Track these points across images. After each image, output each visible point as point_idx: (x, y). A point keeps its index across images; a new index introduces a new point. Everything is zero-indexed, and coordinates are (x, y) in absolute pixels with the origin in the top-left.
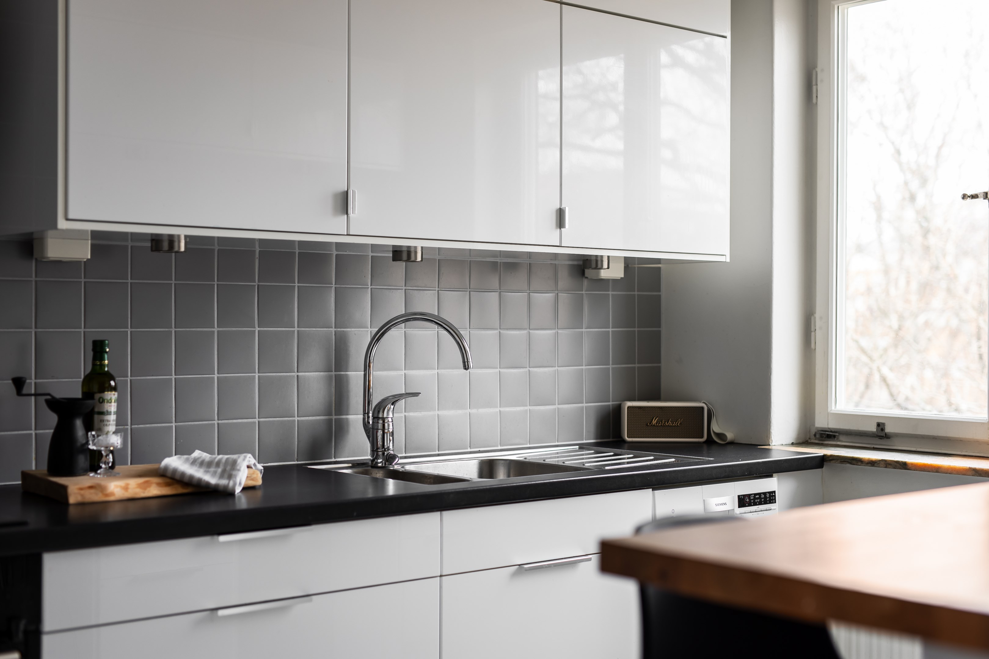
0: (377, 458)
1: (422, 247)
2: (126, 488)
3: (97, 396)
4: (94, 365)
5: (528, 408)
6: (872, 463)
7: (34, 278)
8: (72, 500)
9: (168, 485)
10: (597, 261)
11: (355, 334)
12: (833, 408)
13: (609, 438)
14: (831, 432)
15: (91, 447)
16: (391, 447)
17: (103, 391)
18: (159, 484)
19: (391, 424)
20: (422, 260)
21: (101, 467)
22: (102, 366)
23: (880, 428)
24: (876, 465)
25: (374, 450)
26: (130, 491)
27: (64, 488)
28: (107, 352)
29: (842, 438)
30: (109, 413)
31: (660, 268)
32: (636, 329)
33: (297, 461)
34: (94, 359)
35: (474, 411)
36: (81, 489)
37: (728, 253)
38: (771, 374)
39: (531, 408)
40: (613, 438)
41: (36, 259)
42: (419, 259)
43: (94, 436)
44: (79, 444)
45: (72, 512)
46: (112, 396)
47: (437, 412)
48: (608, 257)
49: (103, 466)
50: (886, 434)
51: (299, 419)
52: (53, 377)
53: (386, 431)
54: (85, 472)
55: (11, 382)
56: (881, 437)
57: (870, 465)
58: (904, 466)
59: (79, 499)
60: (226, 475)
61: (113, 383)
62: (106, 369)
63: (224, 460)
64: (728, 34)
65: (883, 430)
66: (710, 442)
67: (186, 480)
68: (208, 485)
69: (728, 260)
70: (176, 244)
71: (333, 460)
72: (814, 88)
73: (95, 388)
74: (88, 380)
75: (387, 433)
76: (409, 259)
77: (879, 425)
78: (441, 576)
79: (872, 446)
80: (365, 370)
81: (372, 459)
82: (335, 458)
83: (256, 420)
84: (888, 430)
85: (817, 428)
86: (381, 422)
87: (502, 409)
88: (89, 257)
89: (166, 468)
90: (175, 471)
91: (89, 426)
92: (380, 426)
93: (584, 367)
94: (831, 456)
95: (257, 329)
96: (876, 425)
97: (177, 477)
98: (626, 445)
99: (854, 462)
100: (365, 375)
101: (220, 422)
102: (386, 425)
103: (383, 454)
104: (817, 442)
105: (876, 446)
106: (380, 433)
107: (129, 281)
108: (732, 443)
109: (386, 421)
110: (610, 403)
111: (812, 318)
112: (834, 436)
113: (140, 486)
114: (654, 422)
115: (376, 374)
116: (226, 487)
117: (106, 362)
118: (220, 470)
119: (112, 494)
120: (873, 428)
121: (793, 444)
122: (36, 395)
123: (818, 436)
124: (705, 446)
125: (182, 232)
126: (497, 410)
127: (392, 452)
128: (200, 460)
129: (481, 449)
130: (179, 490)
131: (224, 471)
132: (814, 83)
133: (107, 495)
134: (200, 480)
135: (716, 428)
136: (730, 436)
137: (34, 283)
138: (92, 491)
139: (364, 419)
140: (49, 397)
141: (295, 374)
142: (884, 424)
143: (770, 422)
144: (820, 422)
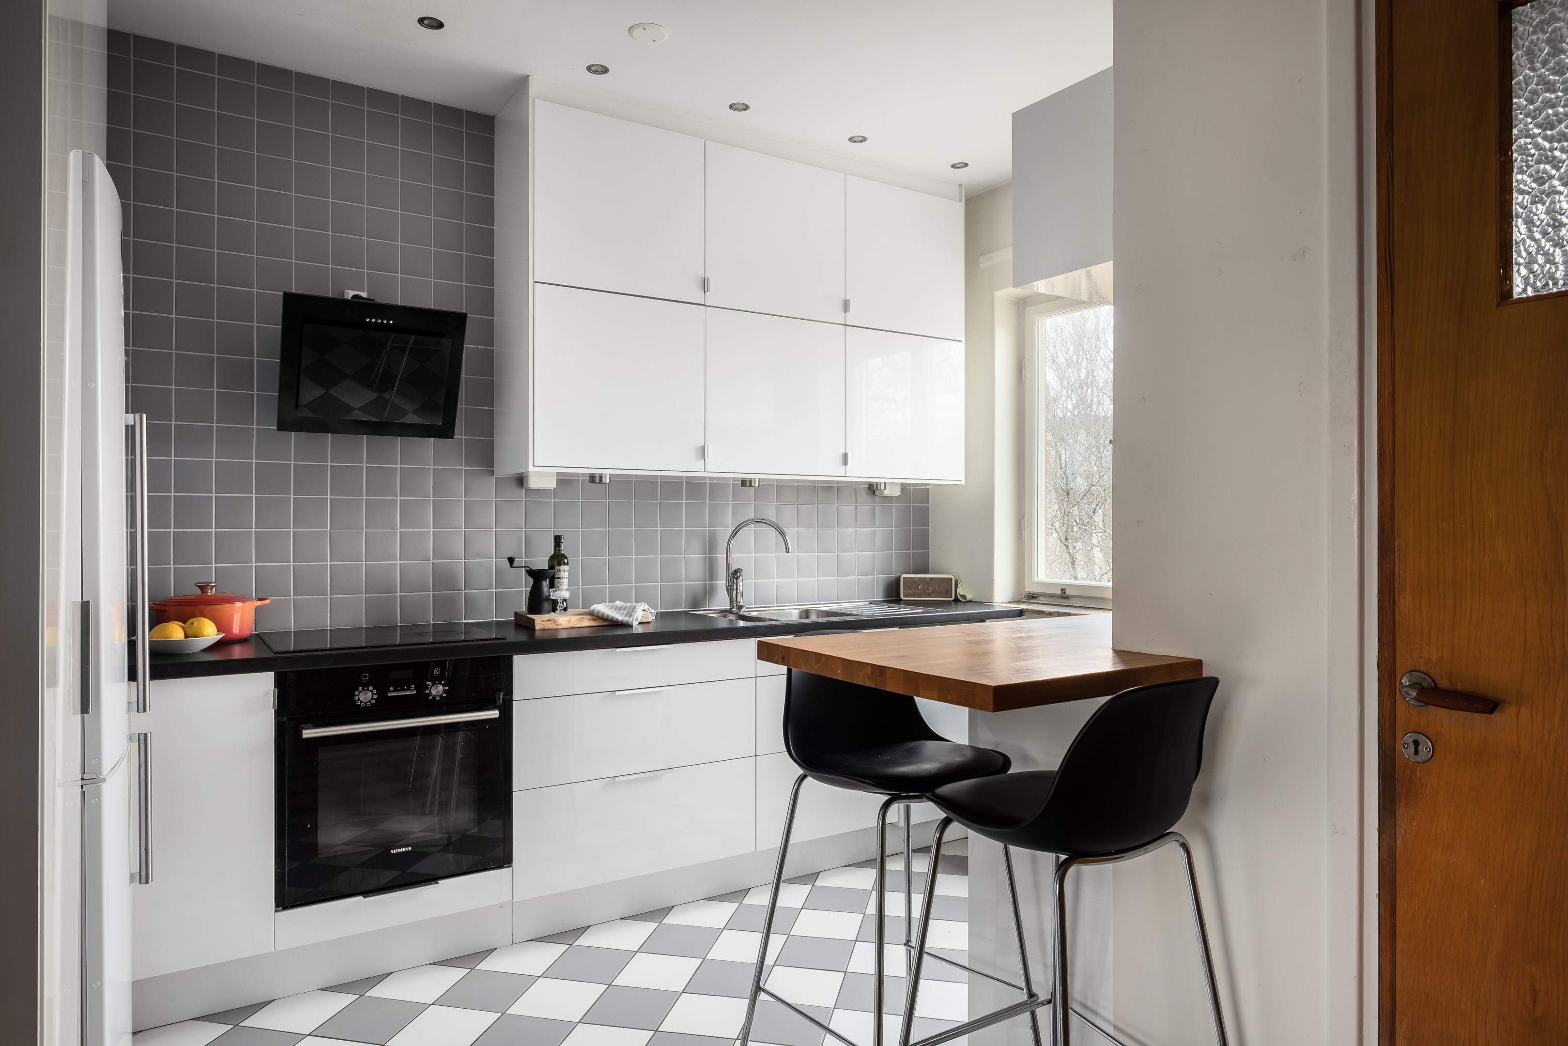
0: (733, 607)
1: (759, 479)
2: (569, 621)
3: (557, 568)
4: (555, 550)
5: (837, 578)
7: (524, 500)
8: (537, 628)
9: (594, 620)
10: (877, 485)
11: (720, 532)
12: (1036, 579)
13: (892, 597)
14: (1034, 594)
15: (552, 597)
16: (741, 601)
17: (560, 566)
18: (589, 619)
19: (741, 586)
20: (759, 486)
21: (558, 610)
22: (559, 550)
25: (731, 602)
26: (572, 623)
27: (533, 620)
28: (562, 543)
29: (1041, 598)
30: (563, 578)
31: (928, 488)
32: (912, 528)
33: (685, 609)
34: (555, 546)
35: (800, 579)
36: (543, 621)
37: (963, 479)
38: (994, 556)
39: (839, 578)
40: (895, 598)
41: (525, 489)
42: (757, 485)
43: (554, 591)
44: (544, 596)
45: (537, 634)
46: (565, 568)
47: (775, 580)
48: (885, 483)
49: (559, 609)
50: (1066, 596)
51: (686, 583)
52: (535, 557)
53: (738, 591)
54: (548, 612)
55: (507, 560)
56: (1064, 598)
59: (542, 627)
60: (628, 615)
61: (566, 560)
62: (562, 552)
63: (629, 606)
64: (963, 339)
65: (1064, 593)
66: (956, 600)
67: (605, 617)
68: (617, 620)
69: (963, 483)
70: (604, 479)
71: (708, 608)
72: (1023, 371)
73: (556, 563)
74: (552, 558)
76: (750, 485)
77: (1062, 590)
78: (756, 677)
79: (1059, 604)
80: (727, 554)
81: (729, 609)
83: (659, 584)
84: (1068, 593)
85: (1026, 592)
86: (735, 585)
87: (819, 578)
88: (555, 487)
89: (593, 611)
90: (598, 612)
91: (552, 585)
92: (735, 588)
93: (875, 552)
94: (1027, 609)
95: (659, 529)
96: (1060, 590)
97: (600, 615)
98: (902, 602)
99: (1040, 613)
100: (727, 557)
101: (636, 584)
102: (738, 587)
103: (737, 605)
104: (1025, 601)
105: (1060, 604)
106: (735, 592)
107: (581, 500)
108: (970, 601)
109: (738, 583)
110: (894, 575)
111: (1023, 520)
112: (1036, 597)
113: (577, 620)
114: (920, 587)
115: (732, 555)
116: (627, 622)
117: (562, 548)
118: (626, 612)
119: (561, 624)
120: (1059, 592)
121: (1009, 602)
122: (525, 567)
123: (1026, 597)
124: (953, 603)
125: (607, 472)
126: (816, 579)
127: (742, 604)
128: (616, 606)
129: (805, 603)
130: (602, 623)
131: (628, 612)
132: (1023, 368)
133: (558, 625)
134: (613, 618)
135: (961, 591)
136: (969, 597)
137: (524, 502)
138: (549, 622)
139: (726, 584)
140: (528, 569)
141: (684, 556)
142: (1065, 589)
143: (993, 588)
144: (1029, 589)
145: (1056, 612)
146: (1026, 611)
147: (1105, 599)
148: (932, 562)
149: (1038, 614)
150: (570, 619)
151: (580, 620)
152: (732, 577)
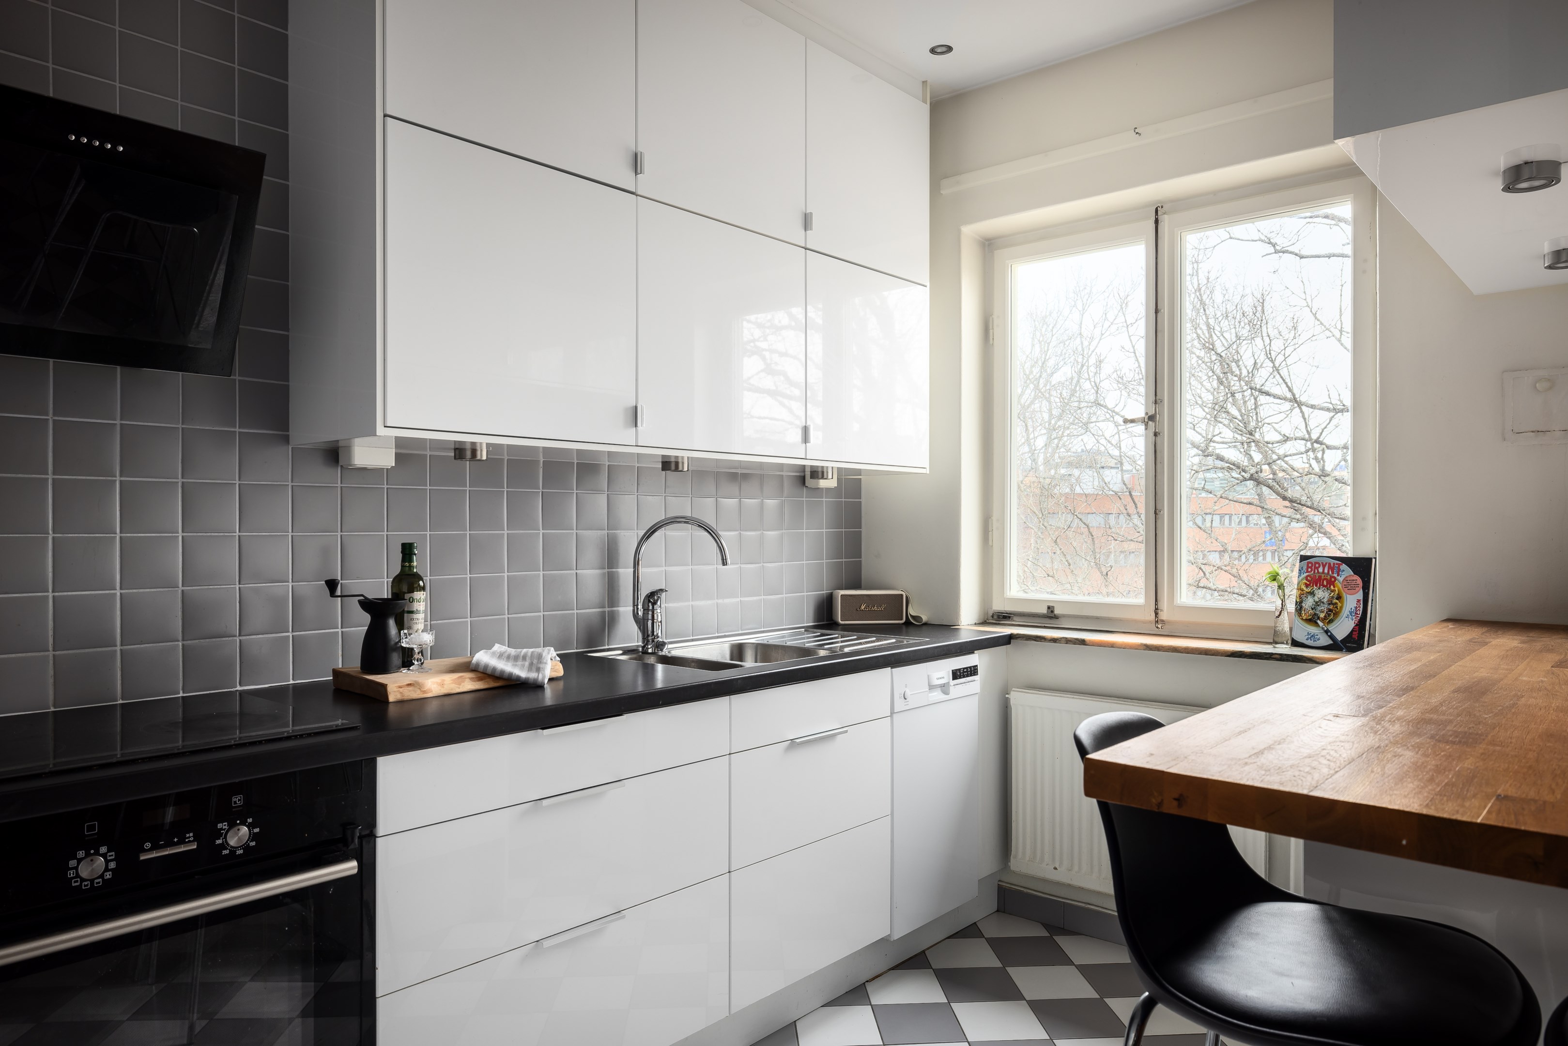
0: (647, 644)
1: (688, 457)
2: (442, 685)
3: (407, 596)
4: (403, 566)
5: (763, 597)
6: (1054, 640)
7: (339, 485)
8: (391, 699)
9: (480, 679)
10: (823, 472)
11: (624, 536)
12: (1008, 594)
13: (824, 621)
14: (1007, 613)
15: (404, 645)
16: (660, 634)
17: (413, 592)
18: (471, 679)
19: (659, 614)
20: (688, 470)
21: (414, 664)
22: (411, 567)
23: (1050, 610)
24: (1057, 641)
25: (645, 638)
26: (445, 686)
27: (384, 687)
28: (415, 554)
29: (1015, 618)
30: (418, 612)
31: (861, 479)
32: (843, 530)
33: (577, 649)
34: (403, 561)
35: (720, 601)
36: (400, 687)
37: (927, 466)
38: (960, 567)
39: (765, 597)
40: (827, 621)
41: (342, 466)
42: (686, 469)
43: (405, 634)
44: (393, 643)
45: (392, 711)
46: (419, 595)
47: (691, 603)
48: (832, 467)
49: (416, 663)
50: (1055, 615)
51: (578, 611)
52: (358, 578)
53: (655, 621)
54: (397, 669)
55: (324, 582)
56: (1051, 618)
57: (1052, 641)
58: (1083, 642)
59: (399, 697)
60: (534, 668)
61: (421, 583)
62: (415, 571)
63: (529, 654)
64: (928, 284)
65: (1052, 612)
66: (908, 623)
67: (497, 674)
68: (518, 678)
69: (928, 472)
70: (479, 453)
71: (607, 647)
72: (991, 331)
73: (405, 588)
74: (398, 581)
75: (656, 622)
76: (677, 469)
77: (1049, 608)
78: (730, 754)
79: (1043, 625)
80: (634, 567)
81: (642, 645)
82: (608, 646)
83: (541, 614)
84: (1056, 612)
85: (994, 610)
86: (650, 613)
87: (742, 599)
88: (394, 465)
89: (478, 664)
90: (486, 666)
91: (401, 626)
92: (650, 617)
93: (804, 562)
94: (1018, 634)
95: (541, 531)
96: (1047, 607)
97: (489, 671)
98: (840, 627)
99: (1038, 639)
100: (634, 572)
101: (509, 616)
102: (655, 615)
103: (653, 641)
104: (994, 622)
105: (1046, 625)
106: (650, 623)
107: (428, 487)
108: (926, 624)
109: (655, 612)
110: (825, 592)
111: (990, 520)
112: (1009, 617)
113: (454, 681)
114: (863, 607)
115: (642, 570)
116: (536, 680)
117: (415, 564)
118: (527, 663)
119: (430, 691)
120: (1044, 610)
121: (975, 624)
122: (341, 596)
123: (995, 617)
124: (904, 627)
125: (484, 440)
126: (738, 599)
127: (660, 640)
128: (506, 654)
129: (726, 634)
130: (492, 684)
131: (531, 664)
132: (991, 327)
133: (424, 692)
134: (511, 674)
135: (912, 612)
136: (925, 618)
137: (339, 489)
138: (411, 688)
139: (634, 610)
140: (362, 598)
141: (574, 572)
142: (1053, 607)
143: (960, 606)
144: (998, 606)
145: (1063, 638)
146: (1017, 636)
148: (866, 573)
149: (1035, 640)
150: (443, 680)
151: (460, 681)
152: (647, 601)
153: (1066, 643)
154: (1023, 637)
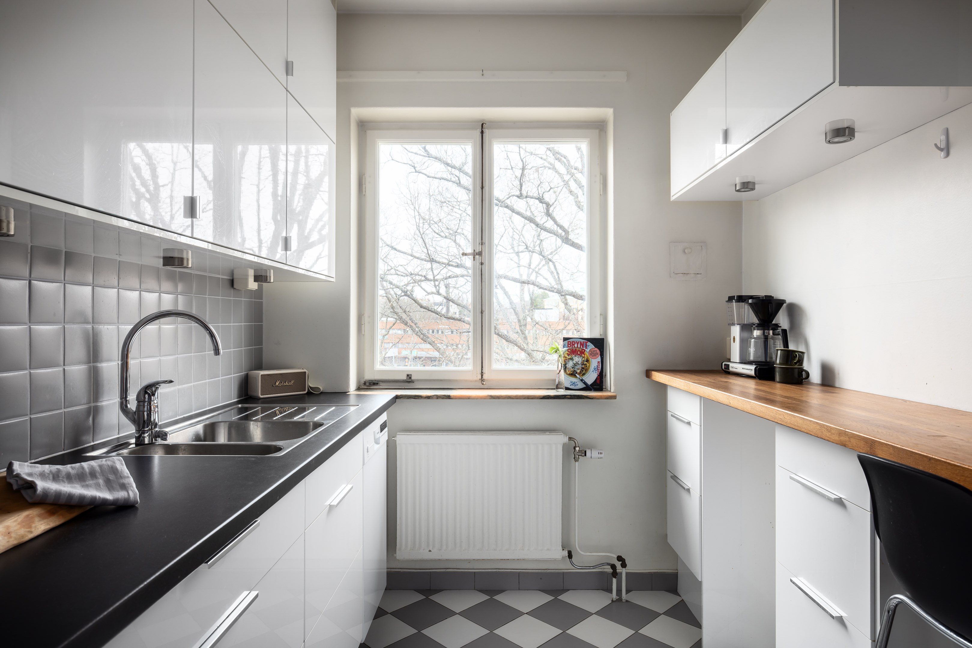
0: (142, 435)
6: (428, 397)
9: (51, 513)
11: (108, 329)
12: (376, 368)
13: (242, 397)
14: (376, 381)
18: (42, 516)
19: (157, 404)
20: (192, 267)
23: (409, 377)
24: (431, 398)
25: (140, 430)
29: (381, 384)
32: (254, 324)
37: (335, 275)
38: (349, 350)
40: (247, 396)
42: (189, 266)
50: (412, 380)
51: (65, 410)
53: (152, 411)
56: (409, 382)
57: (427, 398)
58: (449, 397)
63: (97, 469)
64: (335, 142)
65: (410, 378)
66: (309, 394)
69: (335, 280)
72: (364, 186)
76: (180, 265)
77: (408, 375)
79: (403, 387)
81: (137, 435)
82: (93, 442)
84: (413, 378)
86: (146, 404)
87: (195, 383)
92: (146, 408)
93: (232, 350)
96: (406, 375)
98: (260, 401)
102: (152, 406)
103: (151, 432)
104: (366, 387)
105: (405, 387)
108: (322, 393)
109: (152, 403)
110: (244, 373)
111: (363, 316)
112: (377, 384)
114: (277, 384)
115: (133, 362)
118: (101, 481)
120: (405, 378)
121: (356, 390)
123: (367, 384)
124: (306, 396)
126: (191, 384)
127: (158, 429)
130: (69, 516)
132: (364, 183)
135: (312, 385)
139: (123, 406)
141: (61, 369)
142: (411, 375)
143: (349, 378)
144: (369, 376)
145: (435, 395)
146: (401, 397)
147: (450, 381)
148: (266, 358)
149: (414, 398)
152: (142, 393)
153: (437, 399)
154: (405, 397)
